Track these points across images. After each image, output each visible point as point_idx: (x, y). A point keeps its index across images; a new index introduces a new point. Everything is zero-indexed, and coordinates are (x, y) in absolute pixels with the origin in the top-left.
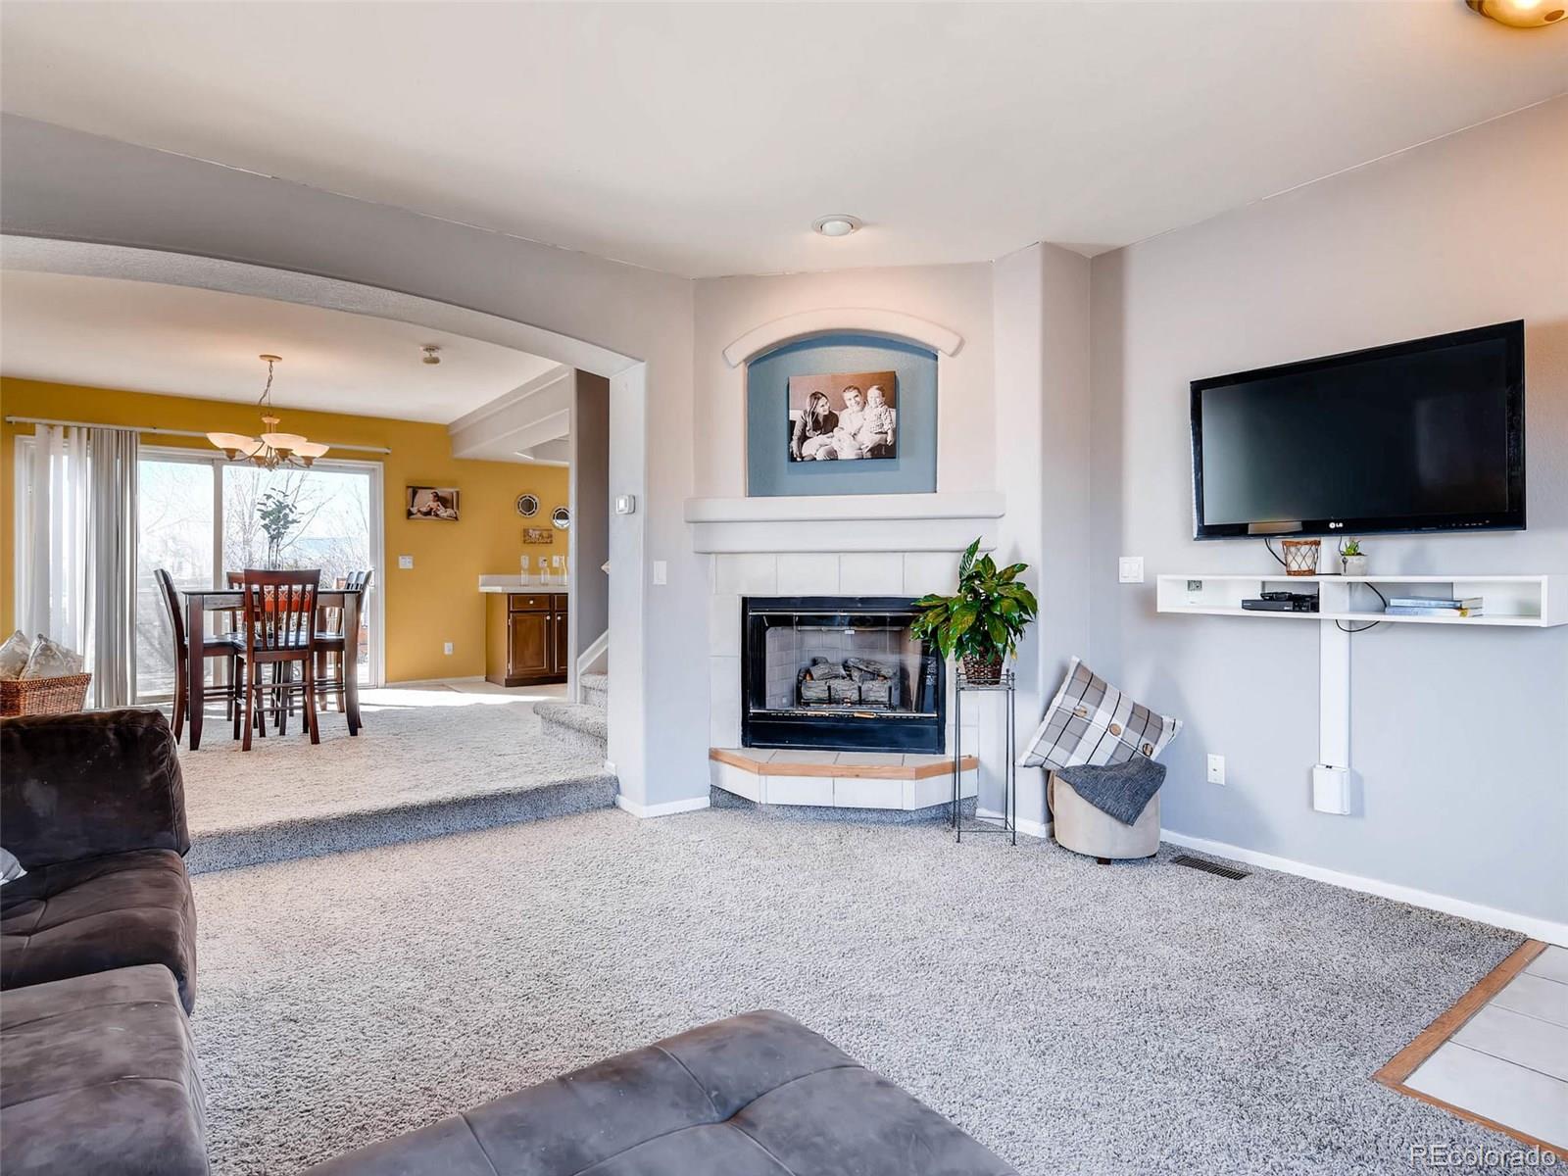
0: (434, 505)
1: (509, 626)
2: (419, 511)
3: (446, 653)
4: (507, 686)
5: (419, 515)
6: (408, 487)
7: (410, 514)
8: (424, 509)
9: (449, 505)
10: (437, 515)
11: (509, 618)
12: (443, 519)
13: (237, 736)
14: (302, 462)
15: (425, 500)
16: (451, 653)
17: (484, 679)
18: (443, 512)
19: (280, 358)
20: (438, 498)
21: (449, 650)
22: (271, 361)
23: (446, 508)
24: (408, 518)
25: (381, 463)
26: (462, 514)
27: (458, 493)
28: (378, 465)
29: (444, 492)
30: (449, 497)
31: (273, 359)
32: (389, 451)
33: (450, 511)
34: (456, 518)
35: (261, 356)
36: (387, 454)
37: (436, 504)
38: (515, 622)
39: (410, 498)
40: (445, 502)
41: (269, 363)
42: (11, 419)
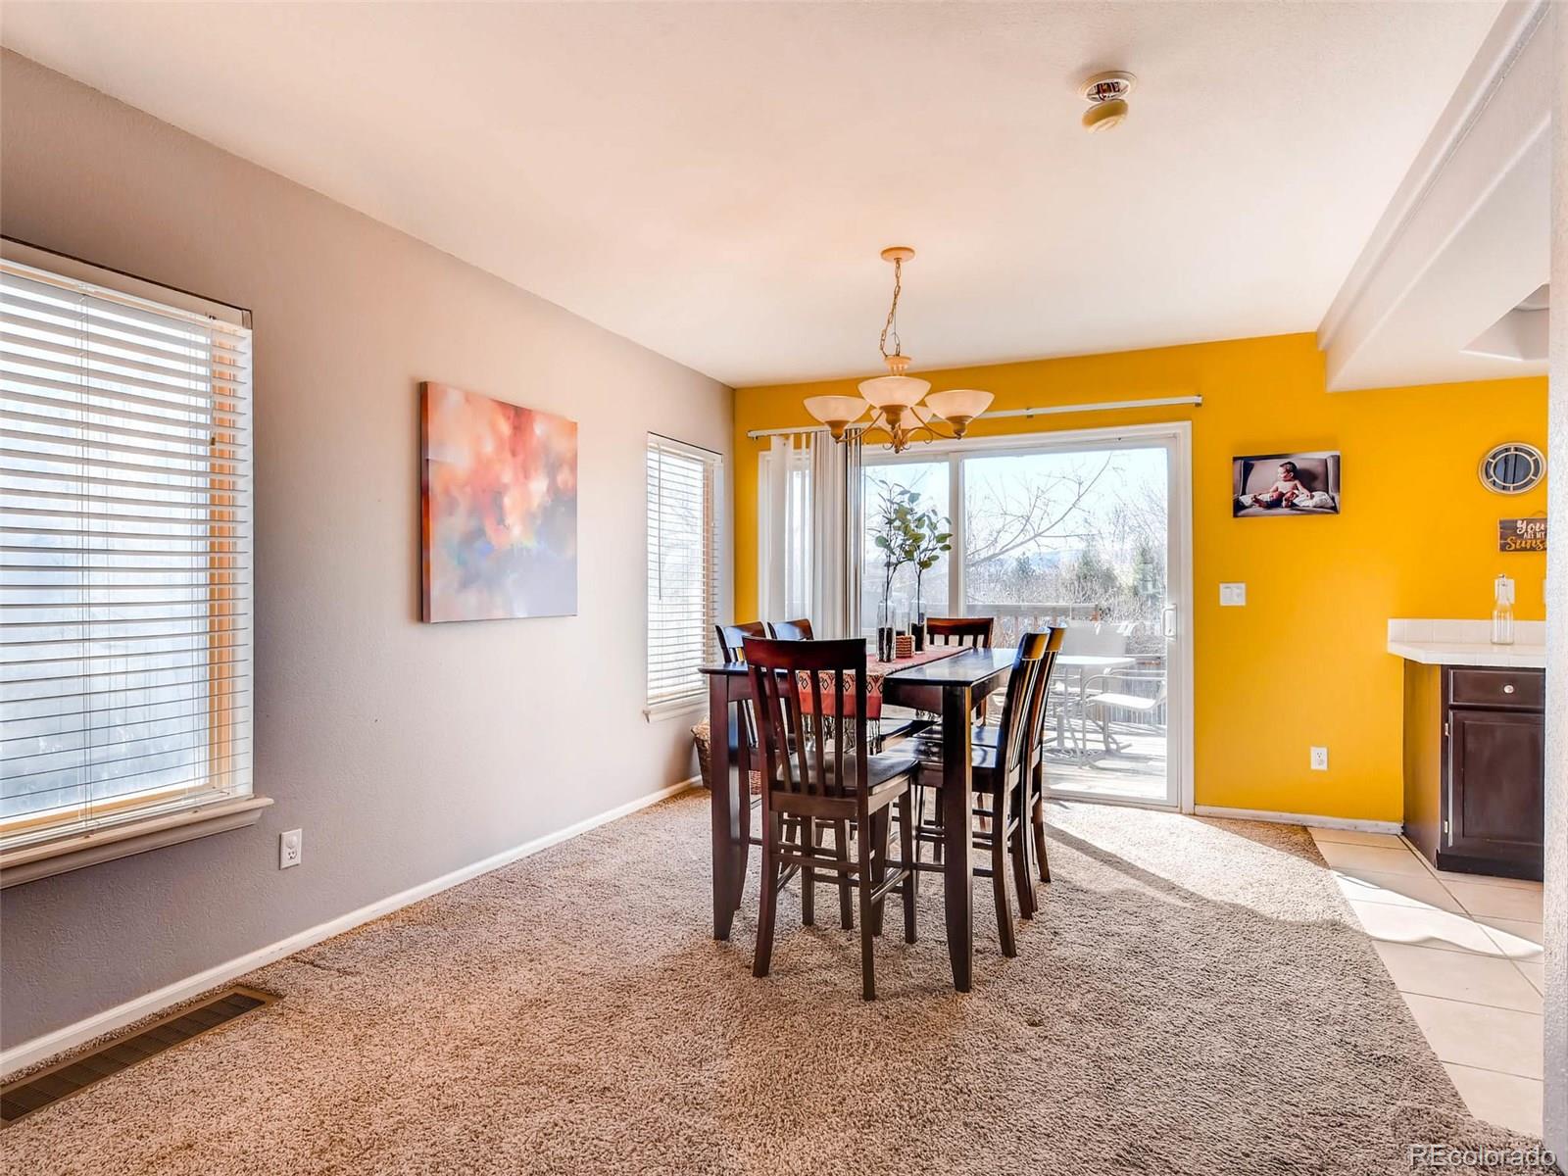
0: (1285, 487)
1: (1445, 740)
2: (1257, 501)
3: (1314, 766)
4: (1440, 867)
5: (1256, 509)
6: (1235, 459)
7: (1238, 507)
8: (1266, 497)
9: (1318, 484)
10: (1292, 506)
11: (1445, 719)
12: (1309, 512)
14: (952, 427)
15: (1270, 479)
16: (1324, 767)
17: (1399, 831)
18: (1303, 499)
20: (1295, 473)
21: (1321, 763)
22: (898, 261)
23: (1311, 490)
24: (1235, 516)
25: (1188, 424)
26: (1347, 498)
27: (1337, 460)
28: (1183, 428)
29: (1306, 460)
30: (1320, 469)
31: (901, 254)
32: (1199, 400)
33: (1320, 497)
34: (1334, 509)
36: (1198, 405)
37: (1290, 484)
38: (1461, 730)
39: (1238, 477)
40: (1306, 478)
41: (894, 264)
42: (753, 434)
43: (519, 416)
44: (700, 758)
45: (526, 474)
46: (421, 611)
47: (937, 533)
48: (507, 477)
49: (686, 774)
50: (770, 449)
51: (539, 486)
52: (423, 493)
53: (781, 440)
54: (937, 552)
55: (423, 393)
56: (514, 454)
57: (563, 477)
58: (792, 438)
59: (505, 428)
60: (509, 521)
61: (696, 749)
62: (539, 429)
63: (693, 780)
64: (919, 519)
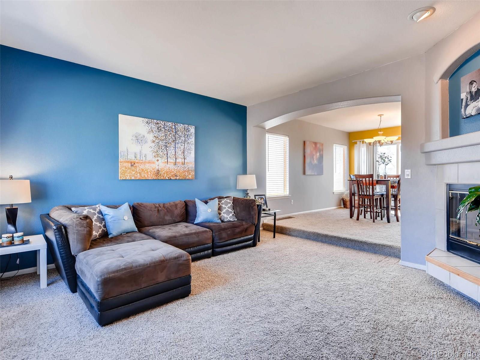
13: (371, 218)
14: (390, 142)
19: (383, 115)
22: (381, 116)
35: (378, 115)
41: (380, 117)
42: (353, 141)
43: (316, 144)
44: (343, 202)
45: (316, 153)
46: (304, 173)
47: (389, 159)
48: (314, 153)
49: (340, 205)
50: (357, 144)
51: (318, 154)
52: (304, 157)
53: (359, 142)
54: (389, 162)
55: (304, 142)
56: (315, 150)
57: (321, 153)
58: (362, 142)
59: (314, 146)
60: (314, 160)
61: (342, 201)
62: (318, 146)
63: (342, 206)
64: (386, 157)
